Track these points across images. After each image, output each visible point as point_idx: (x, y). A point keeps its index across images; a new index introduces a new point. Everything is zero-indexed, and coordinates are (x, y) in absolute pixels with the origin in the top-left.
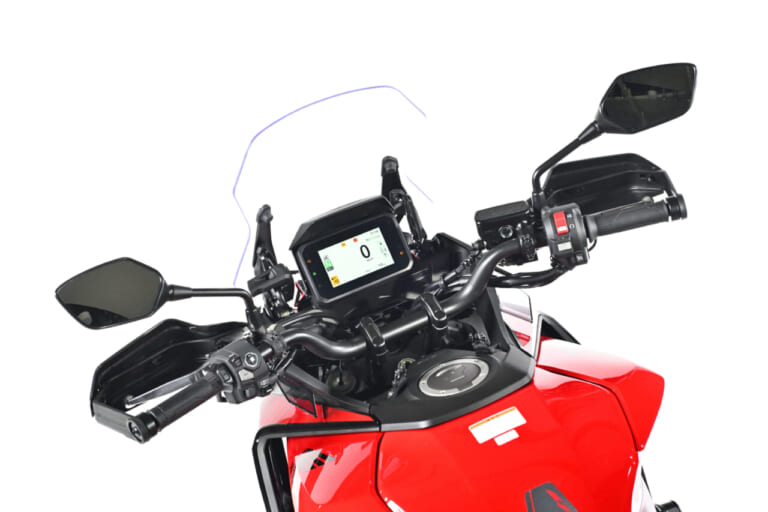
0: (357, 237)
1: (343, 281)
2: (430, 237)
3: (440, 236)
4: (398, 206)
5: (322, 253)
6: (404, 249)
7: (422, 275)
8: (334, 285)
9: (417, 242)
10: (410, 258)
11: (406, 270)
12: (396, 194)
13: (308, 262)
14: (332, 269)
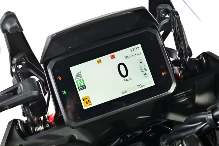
0: (115, 54)
1: (94, 103)
2: (194, 56)
3: (207, 55)
4: (164, 22)
5: (74, 70)
6: (166, 70)
7: (185, 96)
8: (85, 107)
9: (181, 60)
10: (173, 80)
11: (168, 93)
12: (163, 9)
13: (58, 78)
14: (84, 88)
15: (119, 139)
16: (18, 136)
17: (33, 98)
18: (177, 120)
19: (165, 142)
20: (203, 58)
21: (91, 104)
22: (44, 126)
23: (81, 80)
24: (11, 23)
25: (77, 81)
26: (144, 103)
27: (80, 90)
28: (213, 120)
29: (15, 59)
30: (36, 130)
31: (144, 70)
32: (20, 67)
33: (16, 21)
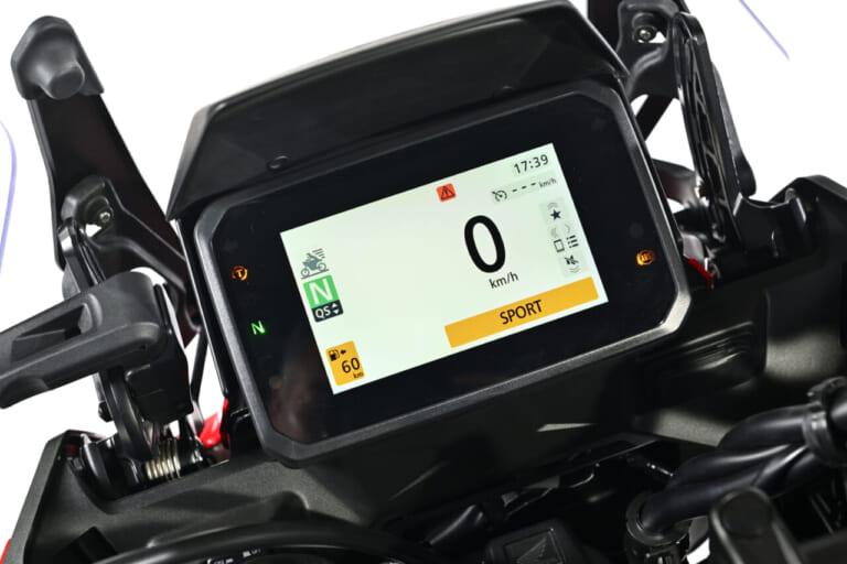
0: (456, 181)
1: (375, 369)
2: (764, 192)
3: (810, 189)
4: (648, 61)
5: (297, 242)
6: (652, 243)
7: (727, 347)
8: (339, 383)
9: (713, 207)
10: (678, 284)
11: (658, 332)
12: (644, 11)
13: (237, 275)
14: (336, 311)
15: (470, 509)
16: (84, 495)
17: (141, 350)
18: (695, 441)
19: (646, 524)
20: (798, 201)
21: (361, 375)
22: (180, 460)
23: (325, 281)
24: (54, 60)
25: (306, 286)
26: (565, 370)
27: (321, 319)
28: (828, 437)
29: (72, 202)
30: (149, 473)
31: (567, 246)
32: (91, 230)
33: (73, 54)
